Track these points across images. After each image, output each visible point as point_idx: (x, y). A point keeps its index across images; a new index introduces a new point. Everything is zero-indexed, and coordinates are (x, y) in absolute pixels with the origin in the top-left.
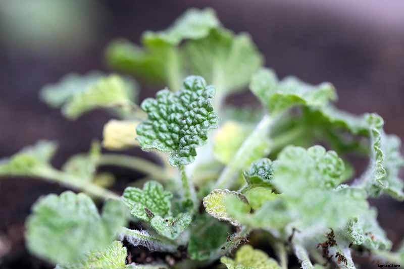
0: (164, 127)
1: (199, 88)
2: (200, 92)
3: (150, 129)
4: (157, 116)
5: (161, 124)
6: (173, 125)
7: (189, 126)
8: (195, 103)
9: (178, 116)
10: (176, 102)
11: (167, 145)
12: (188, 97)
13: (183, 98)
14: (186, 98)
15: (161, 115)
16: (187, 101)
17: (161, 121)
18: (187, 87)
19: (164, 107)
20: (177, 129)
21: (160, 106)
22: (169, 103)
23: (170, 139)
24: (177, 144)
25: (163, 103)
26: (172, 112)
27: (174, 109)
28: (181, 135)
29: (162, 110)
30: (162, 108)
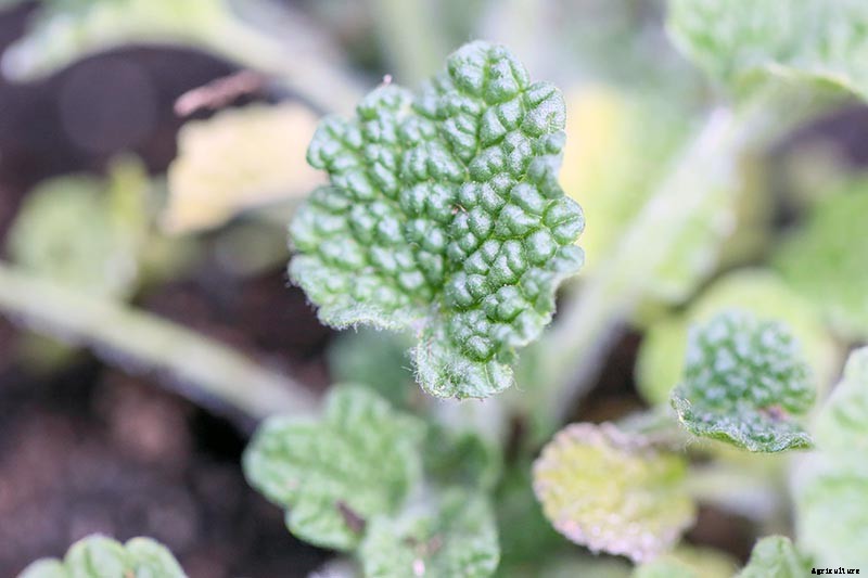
0: (391, 228)
1: (506, 97)
2: (511, 111)
3: (341, 232)
4: (363, 188)
5: (380, 219)
6: (420, 225)
7: (481, 242)
8: (495, 155)
9: (440, 197)
10: (427, 138)
11: (402, 289)
12: (470, 126)
13: (450, 125)
14: (461, 129)
15: (378, 185)
16: (467, 141)
17: (380, 208)
18: (464, 87)
19: (388, 158)
20: (436, 238)
21: (374, 151)
22: (403, 141)
23: (411, 270)
24: (436, 286)
25: (382, 141)
26: (417, 179)
27: (420, 167)
28: (454, 265)
29: (379, 170)
30: (381, 161)
